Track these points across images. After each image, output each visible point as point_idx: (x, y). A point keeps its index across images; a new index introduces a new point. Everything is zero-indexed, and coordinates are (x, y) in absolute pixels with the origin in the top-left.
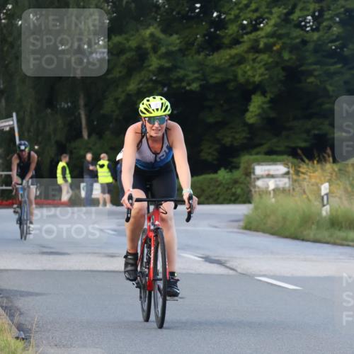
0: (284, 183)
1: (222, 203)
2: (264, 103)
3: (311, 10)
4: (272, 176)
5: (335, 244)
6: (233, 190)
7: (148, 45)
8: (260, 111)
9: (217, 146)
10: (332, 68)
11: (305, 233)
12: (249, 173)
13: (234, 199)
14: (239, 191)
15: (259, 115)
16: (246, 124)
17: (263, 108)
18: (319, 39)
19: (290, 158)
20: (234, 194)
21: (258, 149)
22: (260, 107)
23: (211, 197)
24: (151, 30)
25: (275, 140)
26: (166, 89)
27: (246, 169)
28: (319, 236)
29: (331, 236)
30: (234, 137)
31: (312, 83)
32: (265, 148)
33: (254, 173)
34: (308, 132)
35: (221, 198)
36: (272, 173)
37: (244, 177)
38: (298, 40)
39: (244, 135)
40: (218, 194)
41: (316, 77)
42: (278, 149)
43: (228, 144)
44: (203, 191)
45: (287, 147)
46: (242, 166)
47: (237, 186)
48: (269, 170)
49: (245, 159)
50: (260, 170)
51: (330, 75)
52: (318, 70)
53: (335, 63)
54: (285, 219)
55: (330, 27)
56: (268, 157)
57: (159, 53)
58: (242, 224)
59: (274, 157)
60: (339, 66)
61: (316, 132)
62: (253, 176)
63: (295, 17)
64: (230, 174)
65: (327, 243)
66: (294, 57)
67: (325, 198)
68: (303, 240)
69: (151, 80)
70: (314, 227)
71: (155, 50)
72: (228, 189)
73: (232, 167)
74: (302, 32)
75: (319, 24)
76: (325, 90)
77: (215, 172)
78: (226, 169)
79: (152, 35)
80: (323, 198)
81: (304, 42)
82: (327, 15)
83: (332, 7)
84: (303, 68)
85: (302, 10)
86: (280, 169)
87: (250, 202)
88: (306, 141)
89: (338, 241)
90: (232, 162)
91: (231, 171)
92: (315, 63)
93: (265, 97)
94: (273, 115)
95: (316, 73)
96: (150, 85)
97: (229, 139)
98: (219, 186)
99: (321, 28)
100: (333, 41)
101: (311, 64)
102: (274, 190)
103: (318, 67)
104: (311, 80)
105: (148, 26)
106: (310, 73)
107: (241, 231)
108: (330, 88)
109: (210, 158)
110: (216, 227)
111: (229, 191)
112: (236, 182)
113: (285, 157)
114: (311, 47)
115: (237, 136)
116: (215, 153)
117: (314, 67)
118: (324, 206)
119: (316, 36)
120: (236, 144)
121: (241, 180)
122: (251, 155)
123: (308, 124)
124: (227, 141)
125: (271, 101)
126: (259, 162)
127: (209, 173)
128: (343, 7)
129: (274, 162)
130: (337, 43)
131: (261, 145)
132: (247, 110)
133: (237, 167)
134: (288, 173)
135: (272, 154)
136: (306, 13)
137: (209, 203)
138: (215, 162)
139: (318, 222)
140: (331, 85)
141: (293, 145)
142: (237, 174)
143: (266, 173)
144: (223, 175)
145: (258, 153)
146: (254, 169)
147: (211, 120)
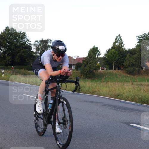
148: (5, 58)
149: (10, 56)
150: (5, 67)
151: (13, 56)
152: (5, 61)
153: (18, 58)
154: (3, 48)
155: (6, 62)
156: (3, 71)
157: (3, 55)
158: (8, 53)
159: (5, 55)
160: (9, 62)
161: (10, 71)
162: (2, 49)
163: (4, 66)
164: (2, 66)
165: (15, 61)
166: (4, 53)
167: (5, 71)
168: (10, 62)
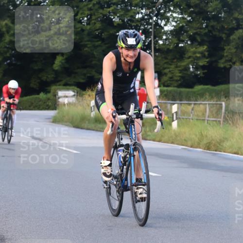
0: (73, 100)
1: (41, 110)
2: (62, 60)
3: (86, 14)
4: (67, 97)
5: (97, 130)
6: (47, 103)
7: (4, 29)
8: (60, 64)
9: (39, 81)
10: (97, 44)
11: (83, 125)
12: (55, 95)
13: (48, 108)
14: (50, 104)
15: (60, 66)
16: (54, 70)
17: (62, 63)
18: (90, 29)
19: (76, 88)
20: (47, 105)
21: (60, 83)
22: (60, 62)
23: (36, 106)
24: (6, 22)
25: (68, 79)
26: (13, 52)
27: (54, 93)
28: (89, 127)
29: (95, 127)
30: (47, 77)
31: (86, 51)
32: (63, 82)
33: (58, 95)
34: (85, 75)
35: (41, 107)
36: (66, 95)
37: (52, 97)
38: (80, 29)
39: (53, 76)
40: (40, 105)
41: (88, 48)
42: (70, 83)
43: (44, 80)
44: (32, 103)
45: (74, 82)
46: (52, 91)
47: (49, 101)
48: (65, 94)
49: (53, 88)
50: (61, 93)
51: (95, 47)
52: (89, 44)
53: (98, 41)
54: (73, 118)
55: (95, 23)
56: (65, 87)
57: (10, 33)
58: (51, 120)
59: (68, 87)
60: (100, 42)
61: (89, 75)
62: (57, 97)
63: (78, 17)
64: (45, 95)
65: (93, 130)
66: (78, 37)
67: (93, 108)
68: (82, 128)
69: (6, 47)
70: (87, 122)
71: (8, 32)
72: (45, 103)
73: (47, 92)
74: (81, 25)
75: (90, 21)
76: (93, 54)
77: (38, 94)
78: (44, 92)
79: (6, 24)
80: (91, 108)
81: (83, 30)
82: (94, 17)
83: (96, 14)
84: (83, 43)
85: (81, 14)
86: (71, 93)
87: (56, 110)
88: (83, 79)
89: (99, 129)
90: (46, 90)
91: (46, 94)
92: (88, 41)
93: (63, 57)
94: (67, 66)
95: (89, 46)
96: (6, 49)
97: (45, 78)
98: (40, 101)
99: (91, 23)
100: (97, 30)
101: (86, 41)
102: (67, 104)
103: (89, 43)
104: (86, 49)
105: (4, 20)
106: (85, 46)
107: (51, 124)
108: (95, 53)
109: (35, 87)
110: (38, 121)
111: (45, 104)
112: (49, 99)
113: (73, 87)
114: (86, 33)
115: (49, 76)
116: (38, 84)
117: (87, 43)
118: (92, 112)
119: (88, 27)
120: (48, 80)
121: (51, 98)
122: (56, 85)
123: (85, 71)
124: (44, 78)
125: (66, 59)
126: (60, 90)
127: (35, 95)
128: (101, 13)
129: (68, 89)
130: (99, 31)
131: (61, 81)
132: (54, 63)
133: (49, 92)
134: (74, 95)
135: (67, 86)
136: (83, 16)
137: (35, 110)
138: (38, 89)
139: (89, 120)
140: (96, 52)
141: (77, 81)
142: (49, 95)
143: (64, 95)
144: (42, 95)
145: (60, 85)
146: (58, 93)
147: (36, 68)
148: (180, 54)
149: (201, 44)
150: (183, 90)
151: (215, 44)
152: (184, 64)
153: (234, 50)
154: (173, 12)
155: (187, 69)
156: (175, 108)
157: (175, 41)
158: (194, 34)
159: (182, 41)
160: (196, 68)
161: (204, 106)
162: (169, 15)
163: (179, 86)
164: (168, 86)
165: (222, 66)
166: (177, 33)
167: (183, 108)
168: (203, 67)
